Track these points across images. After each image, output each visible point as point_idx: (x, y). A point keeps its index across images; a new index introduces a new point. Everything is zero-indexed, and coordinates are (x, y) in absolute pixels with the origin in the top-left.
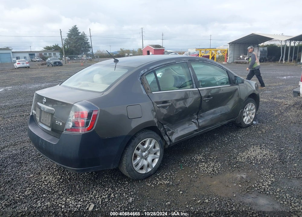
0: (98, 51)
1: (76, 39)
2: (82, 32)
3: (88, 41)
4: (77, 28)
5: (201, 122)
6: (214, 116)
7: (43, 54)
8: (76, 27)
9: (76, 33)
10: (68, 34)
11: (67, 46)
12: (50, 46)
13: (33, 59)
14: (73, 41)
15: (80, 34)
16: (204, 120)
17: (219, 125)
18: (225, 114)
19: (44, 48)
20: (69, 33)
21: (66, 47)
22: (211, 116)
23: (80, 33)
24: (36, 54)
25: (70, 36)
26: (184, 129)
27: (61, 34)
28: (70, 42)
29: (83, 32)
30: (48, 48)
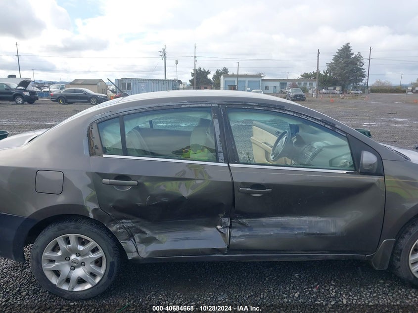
0: (378, 82)
1: (344, 63)
2: (356, 53)
3: (363, 67)
4: (349, 47)
5: (238, 236)
6: (282, 232)
7: (297, 83)
8: (349, 45)
9: (347, 54)
10: (335, 56)
11: (330, 74)
12: (309, 73)
13: (283, 90)
14: (340, 65)
15: (353, 56)
16: (248, 235)
17: (303, 256)
18: (321, 236)
19: (302, 76)
20: (337, 54)
21: (328, 75)
22: (272, 232)
23: (353, 54)
24: (288, 83)
25: (337, 58)
26: (187, 239)
27: (318, 57)
28: (335, 68)
29: (359, 53)
30: (306, 76)
